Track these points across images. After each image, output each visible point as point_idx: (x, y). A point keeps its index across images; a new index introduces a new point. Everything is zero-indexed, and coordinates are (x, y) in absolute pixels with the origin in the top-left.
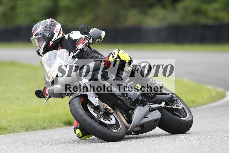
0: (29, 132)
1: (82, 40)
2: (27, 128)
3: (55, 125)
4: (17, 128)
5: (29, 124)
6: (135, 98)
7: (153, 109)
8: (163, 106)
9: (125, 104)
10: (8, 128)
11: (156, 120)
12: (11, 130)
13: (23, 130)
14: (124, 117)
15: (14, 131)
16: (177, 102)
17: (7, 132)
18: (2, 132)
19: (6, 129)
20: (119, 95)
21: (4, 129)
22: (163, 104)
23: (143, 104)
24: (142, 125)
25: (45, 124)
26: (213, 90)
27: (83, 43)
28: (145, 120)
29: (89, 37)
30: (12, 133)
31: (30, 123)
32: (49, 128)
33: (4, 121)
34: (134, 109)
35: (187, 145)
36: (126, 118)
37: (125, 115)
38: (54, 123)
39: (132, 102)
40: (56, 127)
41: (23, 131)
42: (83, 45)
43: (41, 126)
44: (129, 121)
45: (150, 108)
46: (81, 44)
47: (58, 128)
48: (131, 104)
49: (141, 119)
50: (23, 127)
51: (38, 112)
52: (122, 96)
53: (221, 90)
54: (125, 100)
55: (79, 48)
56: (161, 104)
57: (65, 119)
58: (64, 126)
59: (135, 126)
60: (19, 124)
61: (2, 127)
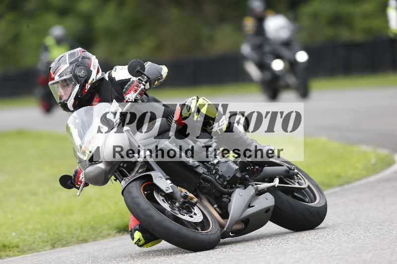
0: (59, 249)
1: (133, 85)
2: (54, 241)
3: (102, 235)
4: (37, 243)
5: (56, 236)
6: (231, 176)
7: (260, 191)
8: (276, 186)
9: (216, 187)
10: (21, 244)
11: (267, 210)
12: (26, 249)
13: (46, 246)
14: (215, 209)
15: (31, 250)
16: (298, 177)
17: (19, 252)
18: (11, 252)
19: (17, 247)
20: (203, 173)
21: (13, 247)
22: (276, 182)
23: (245, 184)
24: (246, 220)
25: (85, 234)
26: (372, 153)
27: (136, 91)
28: (250, 211)
29: (145, 80)
30: (29, 253)
31: (57, 234)
32: (91, 240)
33: (14, 234)
34: (230, 194)
35: (332, 251)
36: (218, 209)
37: (216, 206)
38: (99, 231)
39: (225, 183)
40: (103, 237)
41: (46, 248)
42: (135, 94)
43: (78, 238)
44: (225, 214)
45: (257, 190)
46: (132, 92)
47: (107, 238)
48: (225, 186)
49: (244, 210)
50: (47, 242)
51: (71, 213)
52: (208, 173)
53: (384, 152)
54: (214, 180)
55: (129, 99)
56: (272, 181)
57: (118, 222)
58: (117, 235)
59: (235, 221)
60: (40, 237)
61: (11, 243)
